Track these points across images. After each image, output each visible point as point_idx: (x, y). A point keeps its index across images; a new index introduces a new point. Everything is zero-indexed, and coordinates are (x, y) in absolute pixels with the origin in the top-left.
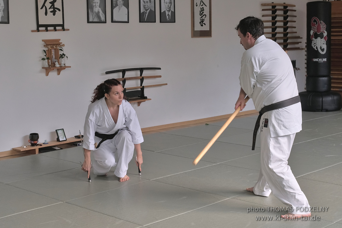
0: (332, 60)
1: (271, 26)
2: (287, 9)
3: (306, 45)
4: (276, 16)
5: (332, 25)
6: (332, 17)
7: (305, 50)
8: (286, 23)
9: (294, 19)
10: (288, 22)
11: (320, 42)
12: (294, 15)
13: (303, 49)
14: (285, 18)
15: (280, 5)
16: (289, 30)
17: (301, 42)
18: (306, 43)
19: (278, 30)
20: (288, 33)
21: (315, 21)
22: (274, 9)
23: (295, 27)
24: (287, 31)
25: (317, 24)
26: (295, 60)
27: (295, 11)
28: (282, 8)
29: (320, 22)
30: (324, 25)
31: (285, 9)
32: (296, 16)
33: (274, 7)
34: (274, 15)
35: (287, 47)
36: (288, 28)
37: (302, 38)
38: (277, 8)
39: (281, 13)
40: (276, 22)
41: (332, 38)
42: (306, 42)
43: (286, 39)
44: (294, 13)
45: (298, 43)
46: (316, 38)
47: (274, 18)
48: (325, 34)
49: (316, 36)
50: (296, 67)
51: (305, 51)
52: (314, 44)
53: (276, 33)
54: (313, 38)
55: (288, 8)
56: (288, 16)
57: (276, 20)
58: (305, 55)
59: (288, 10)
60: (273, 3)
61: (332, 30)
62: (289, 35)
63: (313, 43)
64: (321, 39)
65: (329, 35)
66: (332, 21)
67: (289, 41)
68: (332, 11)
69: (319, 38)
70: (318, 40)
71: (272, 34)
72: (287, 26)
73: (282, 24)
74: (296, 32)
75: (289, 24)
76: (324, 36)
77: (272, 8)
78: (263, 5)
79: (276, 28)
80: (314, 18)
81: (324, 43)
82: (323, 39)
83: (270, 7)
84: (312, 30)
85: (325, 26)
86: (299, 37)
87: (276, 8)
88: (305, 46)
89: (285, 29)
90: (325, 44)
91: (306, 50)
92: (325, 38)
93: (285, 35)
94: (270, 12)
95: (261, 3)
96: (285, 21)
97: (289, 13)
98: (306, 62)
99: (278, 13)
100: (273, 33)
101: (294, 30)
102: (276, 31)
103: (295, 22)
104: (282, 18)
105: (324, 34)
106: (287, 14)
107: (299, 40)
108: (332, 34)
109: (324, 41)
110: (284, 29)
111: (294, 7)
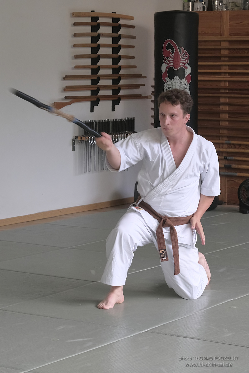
0: (199, 118)
1: (90, 53)
2: (118, 23)
3: (154, 90)
4: (99, 36)
5: (199, 55)
6: (199, 39)
7: (150, 100)
8: (116, 50)
9: (131, 42)
10: (120, 47)
11: (179, 85)
12: (132, 35)
13: (147, 97)
14: (116, 40)
15: (106, 16)
16: (121, 63)
17: (144, 85)
18: (152, 86)
19: (102, 62)
20: (120, 67)
21: (169, 47)
22: (95, 24)
23: (133, 58)
24: (118, 65)
25: (173, 52)
26: (134, 118)
27: (133, 27)
28: (110, 21)
29: (179, 48)
30: (187, 54)
31: (115, 24)
32: (134, 37)
33: (95, 19)
34: (95, 34)
35: (119, 94)
36: (120, 58)
37: (145, 77)
38: (100, 21)
39: (109, 30)
40: (99, 46)
41: (199, 78)
42: (154, 85)
43: (117, 78)
44: (131, 32)
45: (137, 86)
46: (171, 77)
47: (95, 39)
48: (188, 71)
49: (172, 74)
50: (135, 131)
51: (152, 101)
52: (169, 88)
53: (99, 68)
54: (166, 78)
55: (121, 22)
56: (120, 37)
57: (98, 43)
58: (152, 109)
59: (120, 26)
60: (93, 11)
61: (199, 63)
62: (122, 72)
63: (165, 86)
64: (181, 81)
65: (195, 73)
66: (199, 47)
67: (122, 82)
68: (200, 30)
69: (177, 79)
70: (174, 81)
71: (92, 70)
72: (120, 54)
73: (109, 51)
74: (135, 67)
75: (122, 52)
76: (186, 75)
77: (92, 21)
78: (75, 15)
79: (99, 57)
80: (168, 41)
81: (186, 87)
82: (184, 79)
83: (89, 20)
84: (165, 63)
85: (187, 56)
86: (139, 76)
87: (97, 21)
88: (151, 93)
89: (116, 61)
90: (188, 88)
91: (153, 98)
92: (187, 79)
93: (116, 71)
94: (88, 29)
95: (72, 12)
96: (115, 46)
97: (122, 32)
98: (154, 122)
99: (102, 30)
100: (94, 67)
101: (132, 62)
102: (98, 64)
103: (133, 47)
104: (109, 41)
105: (185, 70)
106: (120, 33)
107: (140, 81)
108: (199, 71)
109: (187, 83)
110: (113, 59)
111: (132, 21)
